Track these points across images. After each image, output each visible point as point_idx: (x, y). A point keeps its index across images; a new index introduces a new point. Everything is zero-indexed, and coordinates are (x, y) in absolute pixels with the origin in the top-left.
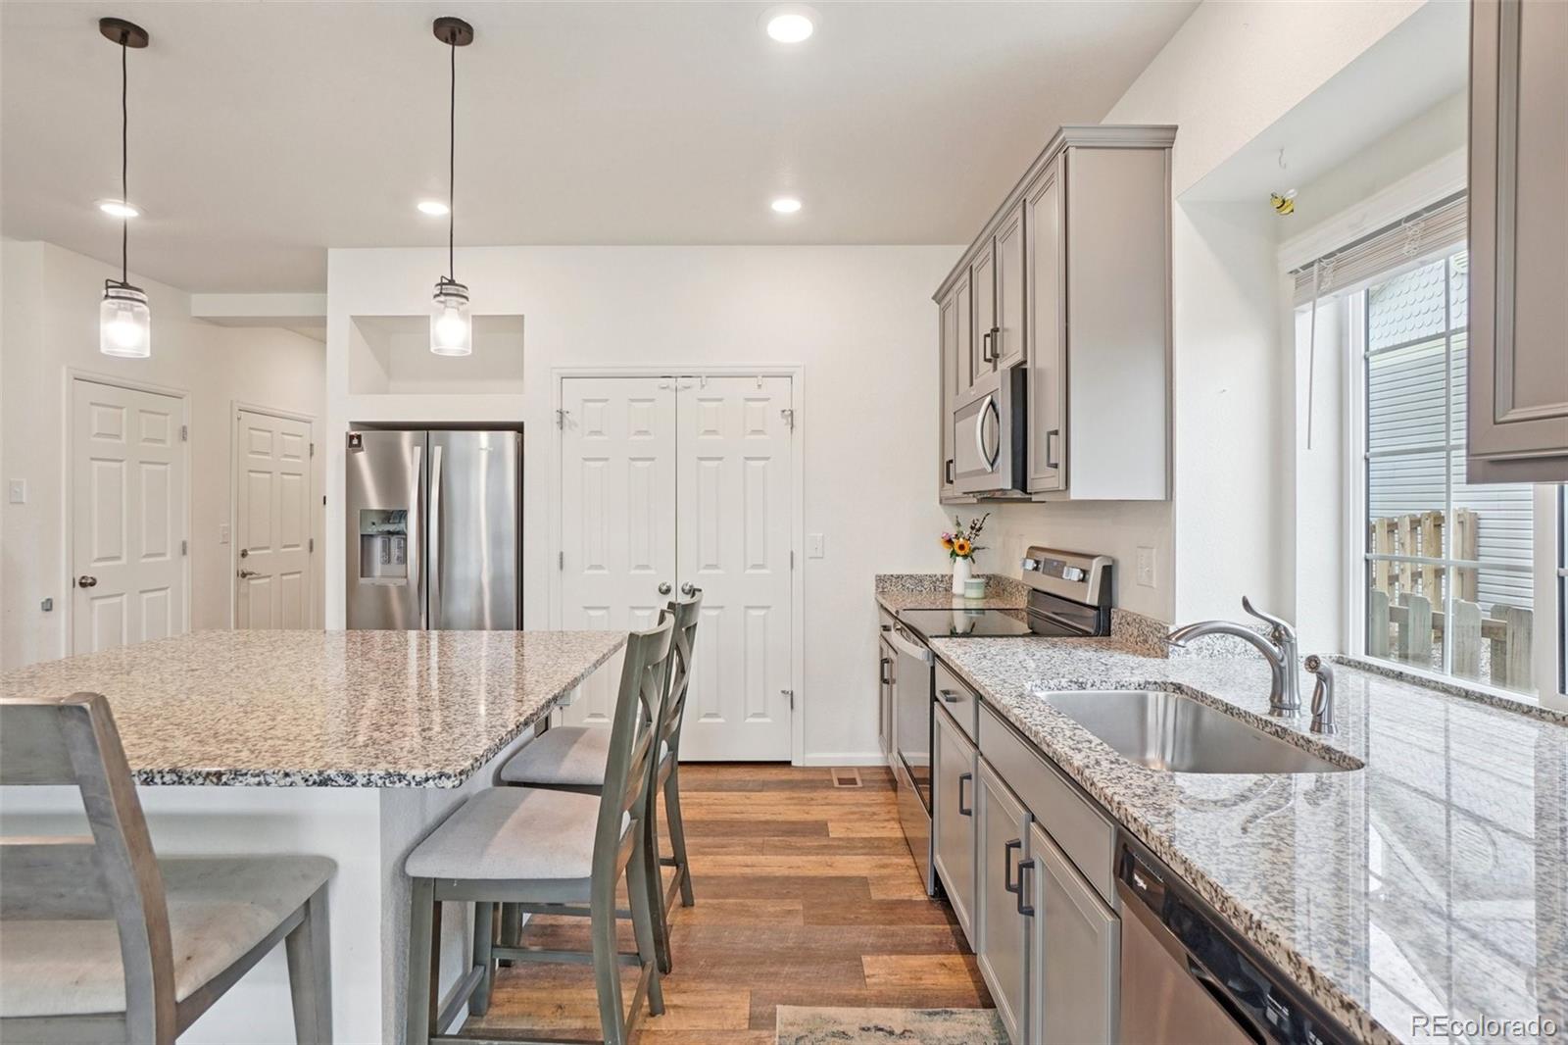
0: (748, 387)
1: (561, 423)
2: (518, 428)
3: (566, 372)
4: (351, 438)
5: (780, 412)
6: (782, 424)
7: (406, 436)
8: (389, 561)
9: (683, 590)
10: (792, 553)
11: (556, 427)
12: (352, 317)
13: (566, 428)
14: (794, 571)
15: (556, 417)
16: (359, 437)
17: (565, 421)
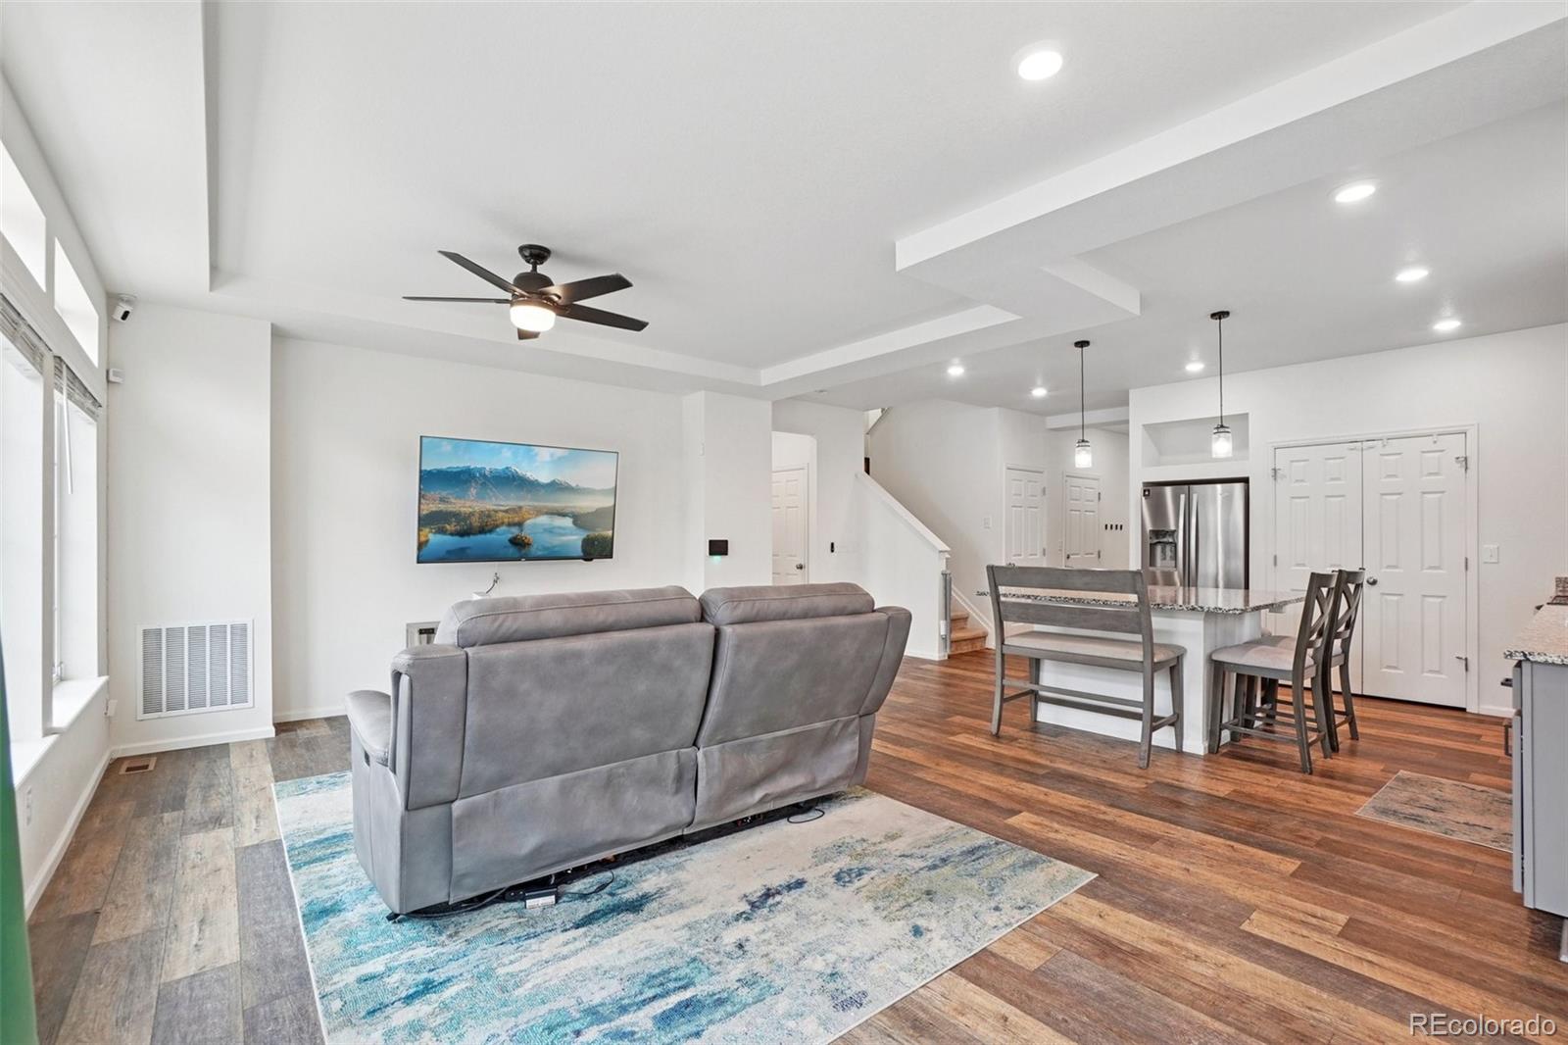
0: (1427, 444)
1: (1275, 477)
2: (1245, 481)
3: (1276, 445)
4: (1145, 491)
5: (1454, 459)
6: (1459, 469)
7: (1168, 490)
8: (1164, 559)
9: (1368, 582)
10: (1467, 559)
11: (1272, 479)
12: (1144, 425)
13: (1279, 480)
14: (1468, 572)
15: (1271, 473)
16: (1149, 491)
17: (1278, 475)
